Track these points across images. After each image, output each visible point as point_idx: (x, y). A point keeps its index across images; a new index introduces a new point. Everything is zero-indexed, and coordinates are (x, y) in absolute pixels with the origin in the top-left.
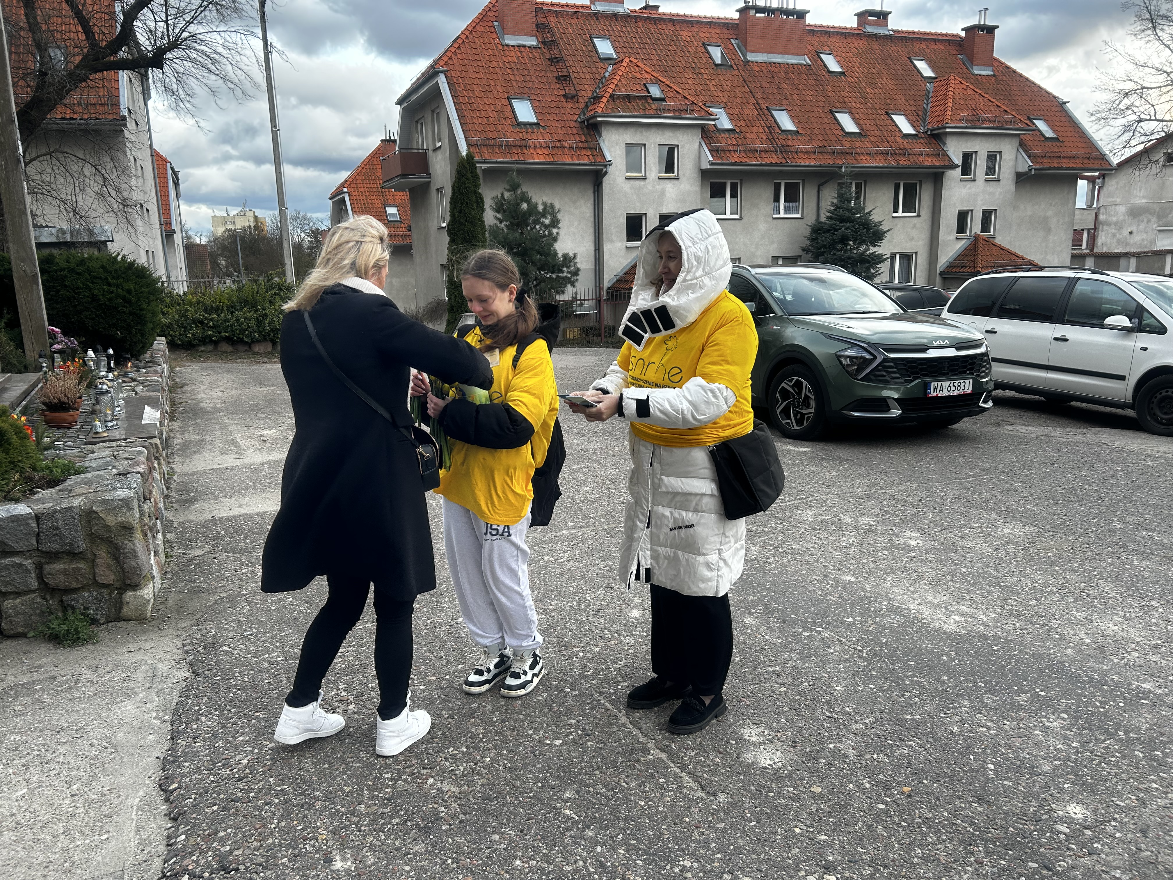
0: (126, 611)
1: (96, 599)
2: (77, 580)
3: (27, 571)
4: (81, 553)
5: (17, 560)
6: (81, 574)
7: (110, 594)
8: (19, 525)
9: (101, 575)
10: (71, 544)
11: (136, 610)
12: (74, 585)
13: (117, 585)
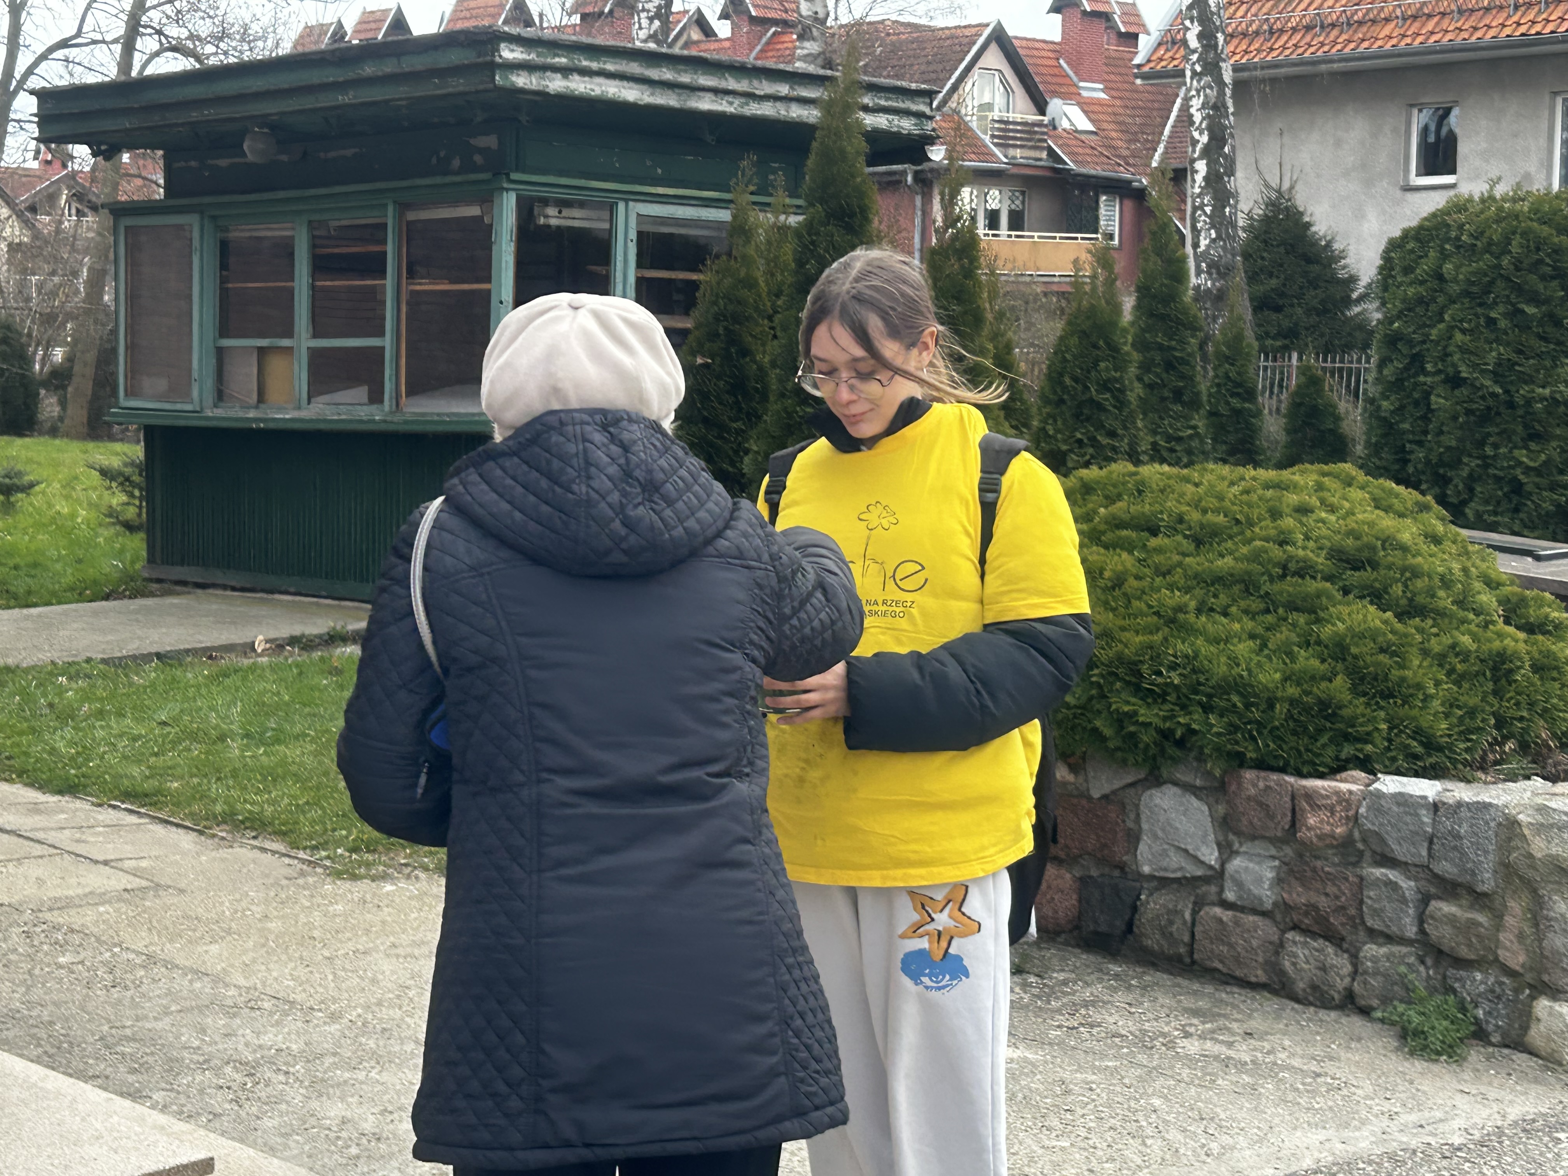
0: (1536, 1035)
1: (1492, 991)
2: (1470, 945)
3: (1404, 901)
4: (1485, 895)
5: (1392, 875)
6: (1478, 936)
7: (1517, 991)
8: (1406, 813)
9: (1507, 949)
10: (1473, 874)
11: (1549, 1039)
12: (1464, 952)
13: (1529, 977)
